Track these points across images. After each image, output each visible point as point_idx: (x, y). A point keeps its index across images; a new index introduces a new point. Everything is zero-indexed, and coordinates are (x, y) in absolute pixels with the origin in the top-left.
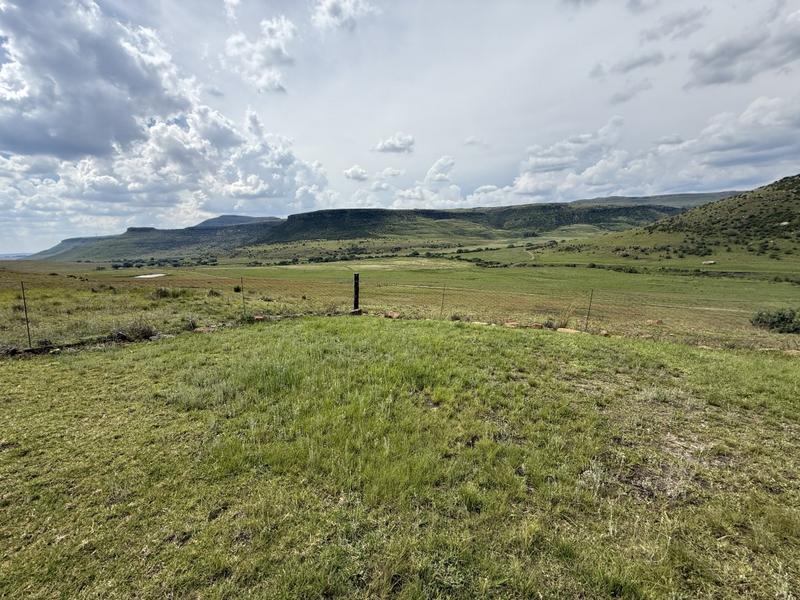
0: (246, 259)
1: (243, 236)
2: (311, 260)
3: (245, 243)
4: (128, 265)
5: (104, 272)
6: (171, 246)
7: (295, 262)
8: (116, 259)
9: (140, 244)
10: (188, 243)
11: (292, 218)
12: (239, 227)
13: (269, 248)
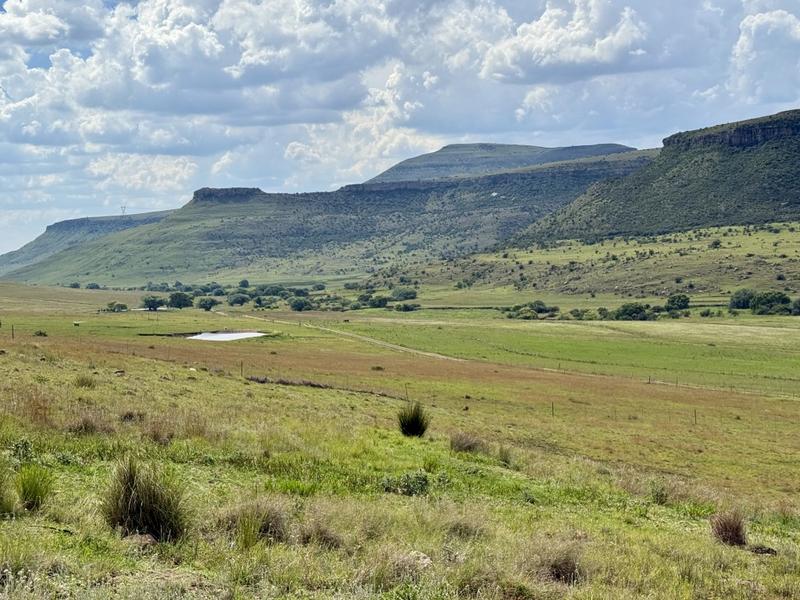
0: (506, 294)
1: (506, 213)
2: (742, 303)
3: (510, 237)
4: (180, 302)
5: (121, 318)
6: (295, 247)
7: (678, 307)
8: (157, 281)
9: (217, 238)
10: (344, 236)
11: (678, 144)
12: (495, 181)
13: (586, 254)
